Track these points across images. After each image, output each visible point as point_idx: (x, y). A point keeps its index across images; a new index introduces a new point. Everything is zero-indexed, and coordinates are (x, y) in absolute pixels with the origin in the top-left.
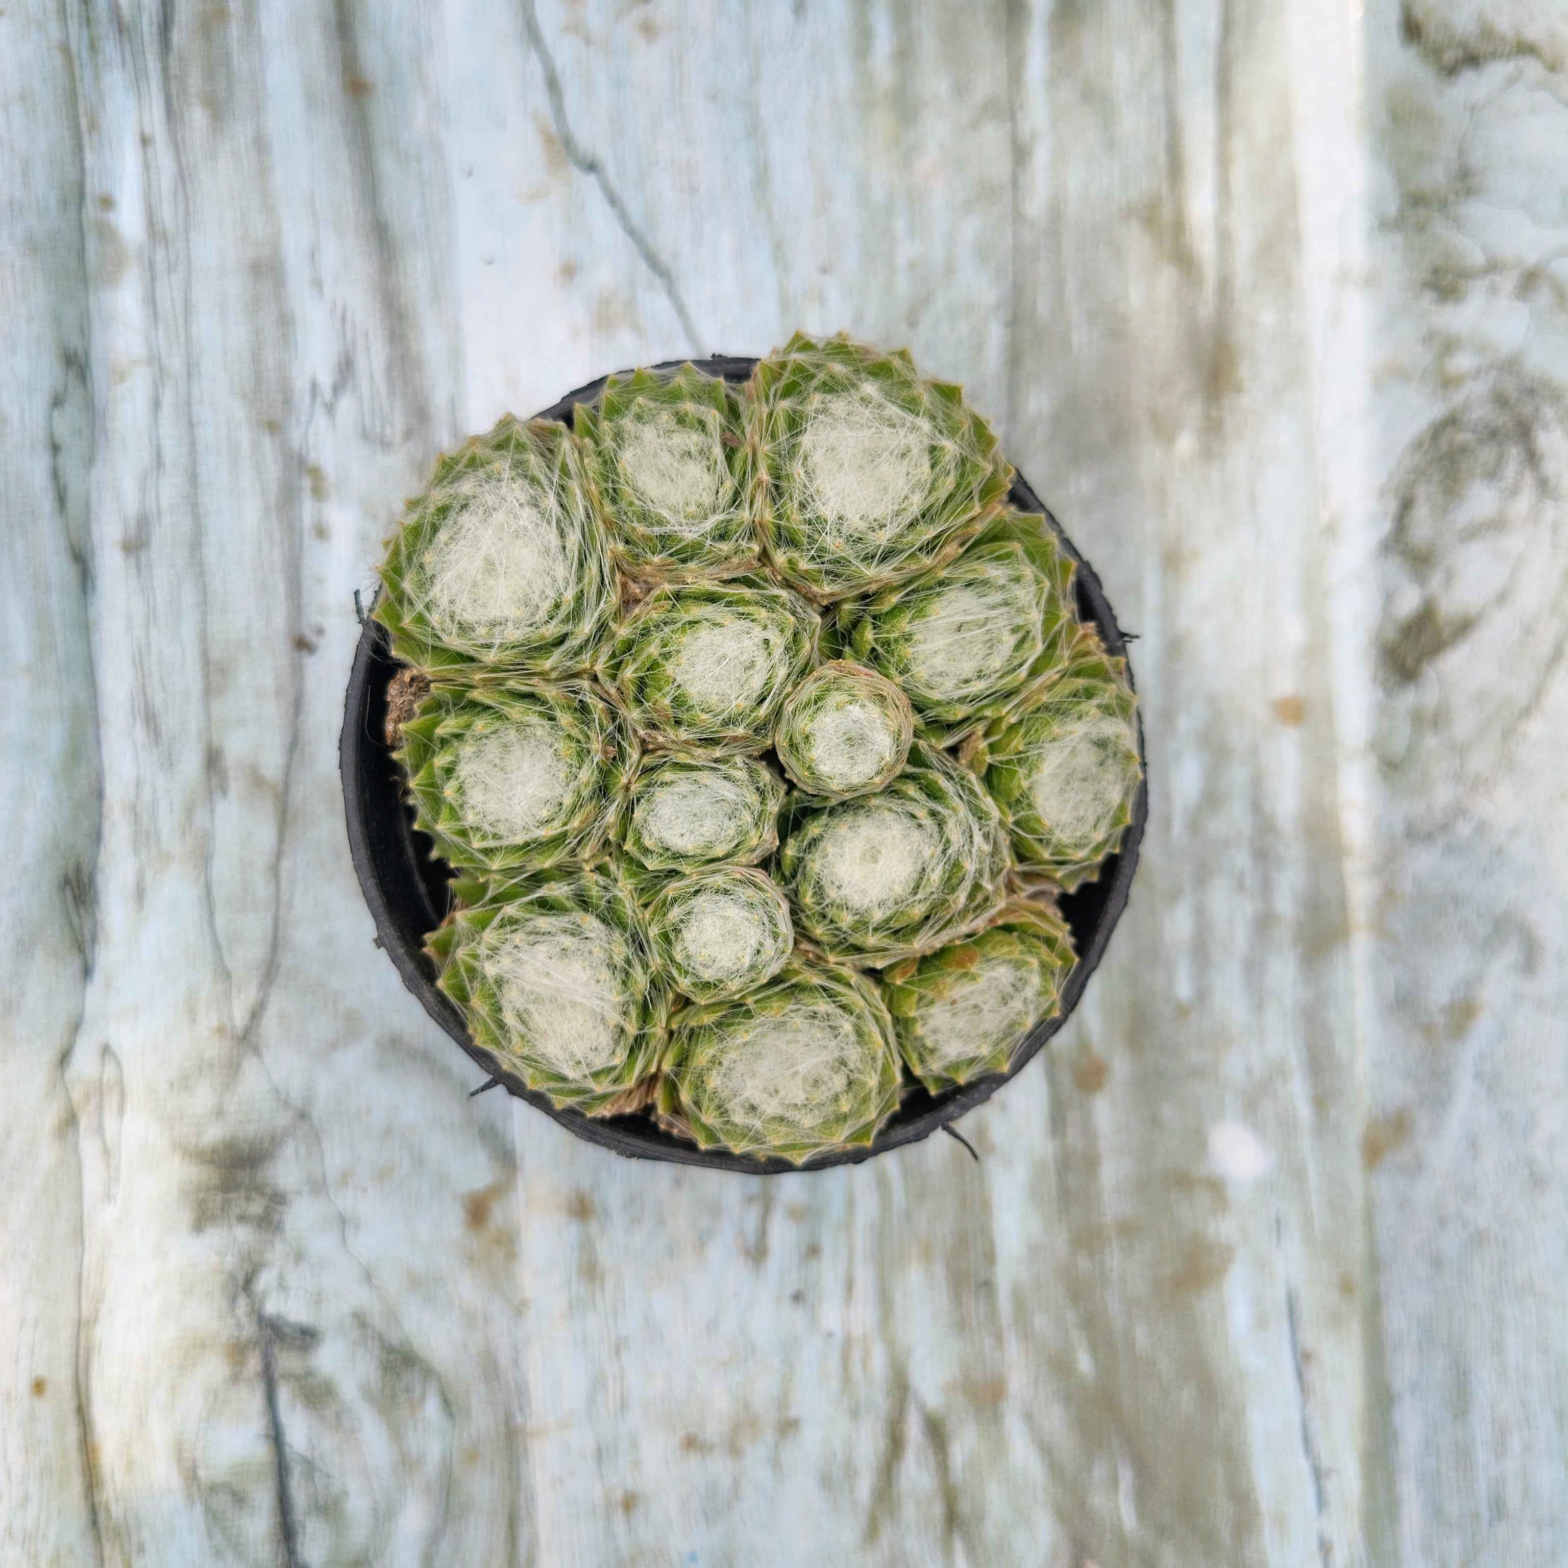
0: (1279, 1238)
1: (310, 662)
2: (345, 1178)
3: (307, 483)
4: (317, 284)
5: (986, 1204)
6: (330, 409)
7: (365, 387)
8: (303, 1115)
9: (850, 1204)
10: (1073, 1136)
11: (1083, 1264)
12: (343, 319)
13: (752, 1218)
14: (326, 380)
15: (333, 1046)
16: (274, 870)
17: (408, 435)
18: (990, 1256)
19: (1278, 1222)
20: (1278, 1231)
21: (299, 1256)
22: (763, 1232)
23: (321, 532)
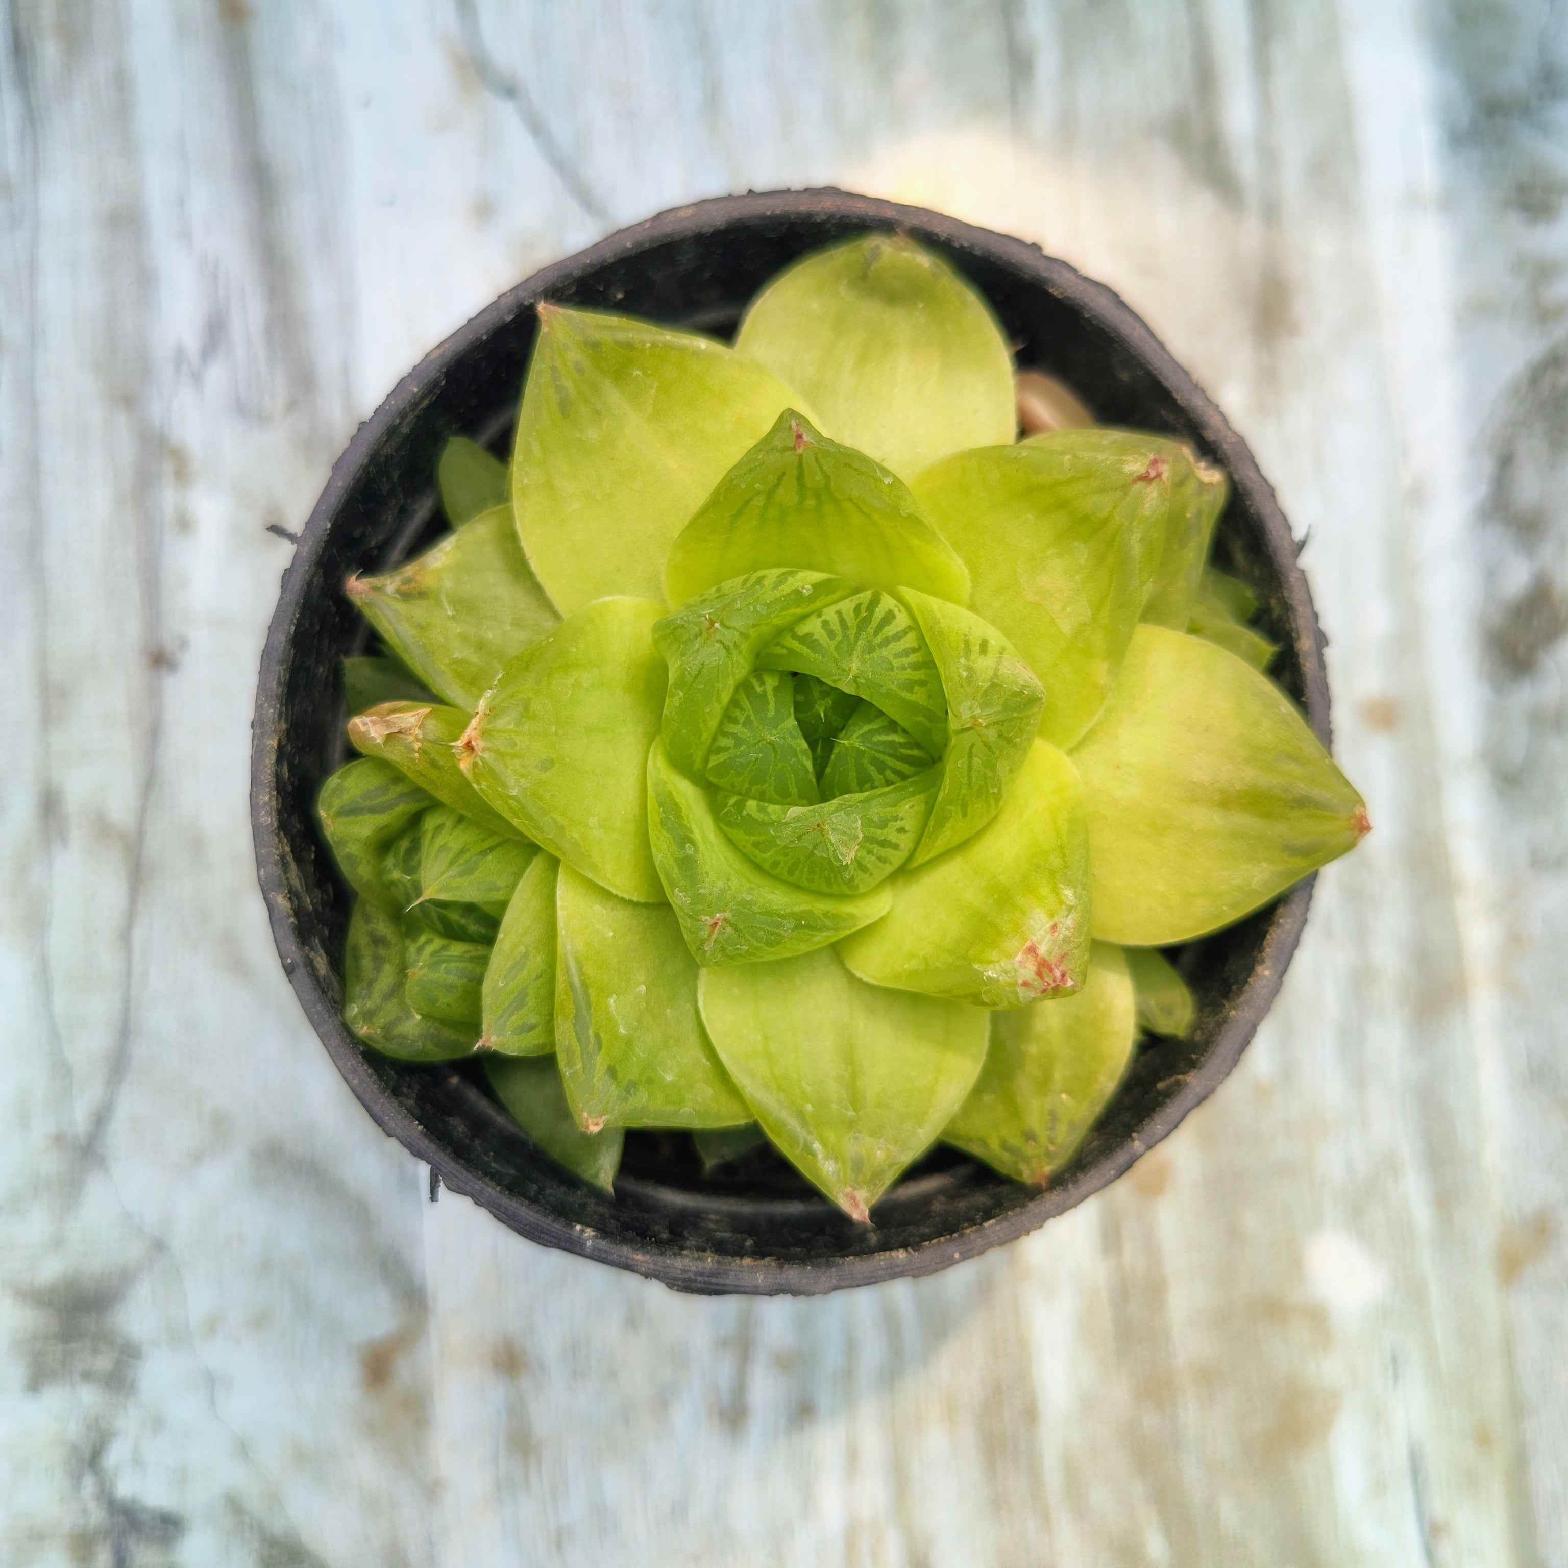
0: (1396, 1377)
1: (172, 684)
2: (212, 1326)
3: (168, 467)
4: (185, 235)
5: (1023, 1345)
6: (197, 378)
7: (240, 351)
8: (159, 1246)
9: (851, 1348)
10: (1131, 1254)
11: (1150, 1421)
12: (215, 277)
13: (725, 1370)
14: (192, 343)
15: (197, 1157)
16: (125, 937)
17: (292, 406)
18: (1031, 1414)
19: (1394, 1359)
20: (1395, 1369)
21: (158, 1424)
22: (740, 1389)
23: (184, 524)
